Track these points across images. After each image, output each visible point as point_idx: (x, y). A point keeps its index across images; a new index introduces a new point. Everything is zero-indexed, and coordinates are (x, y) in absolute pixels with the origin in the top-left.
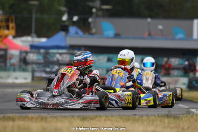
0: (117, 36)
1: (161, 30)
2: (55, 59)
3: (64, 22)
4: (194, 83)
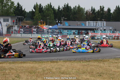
2: (55, 31)
3: (57, 22)
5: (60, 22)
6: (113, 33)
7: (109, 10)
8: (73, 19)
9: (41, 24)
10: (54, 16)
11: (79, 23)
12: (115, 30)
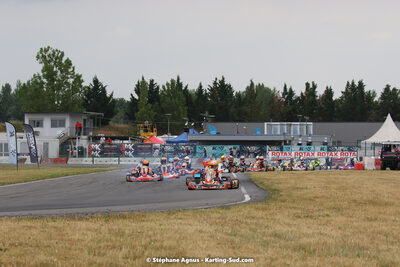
1: (245, 130)
2: (181, 149)
3: (186, 126)
5: (193, 124)
6: (328, 150)
7: (329, 92)
8: (237, 118)
9: (146, 131)
10: (188, 110)
11: (244, 126)
12: (339, 143)
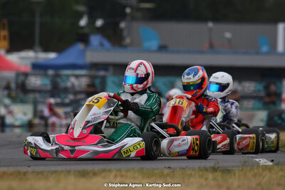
0: (163, 48)
1: (229, 40)
2: (69, 84)
3: (82, 28)
4: (276, 118)
5: (99, 23)
